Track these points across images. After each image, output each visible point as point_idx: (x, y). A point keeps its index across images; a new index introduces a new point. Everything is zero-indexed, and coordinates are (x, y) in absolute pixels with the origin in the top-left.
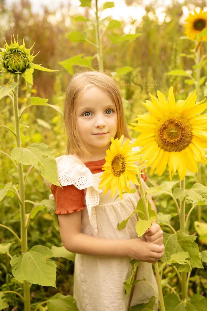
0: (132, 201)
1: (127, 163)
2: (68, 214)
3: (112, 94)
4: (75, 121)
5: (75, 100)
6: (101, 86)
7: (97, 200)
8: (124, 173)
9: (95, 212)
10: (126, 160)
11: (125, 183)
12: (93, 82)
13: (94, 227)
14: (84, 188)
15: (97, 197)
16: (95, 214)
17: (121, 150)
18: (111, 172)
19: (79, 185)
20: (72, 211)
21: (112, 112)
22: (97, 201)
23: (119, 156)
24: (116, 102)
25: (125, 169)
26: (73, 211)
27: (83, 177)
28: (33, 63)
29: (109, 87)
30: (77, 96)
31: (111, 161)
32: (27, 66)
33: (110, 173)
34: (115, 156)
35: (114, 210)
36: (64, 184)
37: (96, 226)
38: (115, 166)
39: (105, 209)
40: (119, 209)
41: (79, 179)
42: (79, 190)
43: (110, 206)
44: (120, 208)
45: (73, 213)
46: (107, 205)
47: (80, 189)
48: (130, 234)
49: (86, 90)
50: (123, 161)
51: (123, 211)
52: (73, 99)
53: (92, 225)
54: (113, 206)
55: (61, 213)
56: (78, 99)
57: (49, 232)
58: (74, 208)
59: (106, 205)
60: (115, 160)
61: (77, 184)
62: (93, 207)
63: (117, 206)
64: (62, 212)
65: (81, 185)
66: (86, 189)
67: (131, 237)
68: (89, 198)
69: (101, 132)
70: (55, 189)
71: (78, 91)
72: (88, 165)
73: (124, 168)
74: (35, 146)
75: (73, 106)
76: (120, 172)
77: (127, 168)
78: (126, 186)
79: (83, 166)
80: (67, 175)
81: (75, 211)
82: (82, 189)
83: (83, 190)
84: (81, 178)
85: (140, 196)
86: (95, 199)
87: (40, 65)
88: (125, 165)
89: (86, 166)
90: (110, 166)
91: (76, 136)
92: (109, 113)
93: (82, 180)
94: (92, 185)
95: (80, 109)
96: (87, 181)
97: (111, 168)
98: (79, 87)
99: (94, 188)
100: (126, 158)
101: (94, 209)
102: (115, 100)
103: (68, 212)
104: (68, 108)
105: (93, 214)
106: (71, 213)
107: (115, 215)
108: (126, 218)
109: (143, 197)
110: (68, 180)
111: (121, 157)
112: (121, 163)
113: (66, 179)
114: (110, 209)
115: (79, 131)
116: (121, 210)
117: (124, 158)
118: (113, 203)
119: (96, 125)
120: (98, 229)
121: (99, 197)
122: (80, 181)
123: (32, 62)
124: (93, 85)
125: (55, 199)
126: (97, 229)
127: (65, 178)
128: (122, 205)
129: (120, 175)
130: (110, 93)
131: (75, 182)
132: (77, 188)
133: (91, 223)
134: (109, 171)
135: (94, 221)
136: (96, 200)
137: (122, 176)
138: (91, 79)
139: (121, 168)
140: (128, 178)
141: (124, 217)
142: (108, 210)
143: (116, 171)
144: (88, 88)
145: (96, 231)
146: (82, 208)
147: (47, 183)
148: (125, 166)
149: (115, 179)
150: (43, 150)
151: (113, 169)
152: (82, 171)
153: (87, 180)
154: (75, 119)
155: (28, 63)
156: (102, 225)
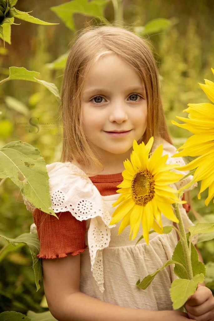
0: (164, 244)
1: (158, 185)
2: (57, 260)
3: (140, 70)
4: (79, 108)
5: (81, 76)
6: (124, 54)
7: (107, 240)
8: (153, 200)
9: (101, 258)
10: (157, 179)
11: (154, 217)
12: (111, 47)
13: (99, 283)
14: (85, 219)
15: (107, 235)
16: (102, 261)
17: (149, 163)
18: (131, 197)
19: (78, 212)
20: (64, 255)
21: (139, 98)
22: (106, 242)
23: (145, 173)
24: (147, 82)
25: (155, 194)
26: (67, 254)
27: (86, 200)
28: (16, 8)
29: (138, 56)
30: (83, 69)
31: (132, 179)
32: (6, 14)
33: (129, 200)
34: (139, 172)
35: (133, 257)
36: (55, 210)
37: (103, 282)
38: (138, 189)
39: (118, 254)
40: (141, 257)
41: (79, 203)
42: (79, 221)
43: (127, 250)
44: (144, 254)
45: (65, 257)
46: (123, 249)
47: (80, 219)
48: (156, 299)
49: (99, 60)
50: (151, 181)
51: (147, 260)
52: (77, 73)
53: (96, 279)
54: (132, 251)
55: (45, 256)
56: (85, 74)
57: (19, 284)
58: (69, 250)
59: (120, 248)
60: (139, 179)
61: (75, 211)
62: (98, 251)
63: (138, 251)
64: (48, 255)
65: (82, 213)
66: (90, 220)
67: (157, 303)
68: (94, 236)
69: (119, 130)
70: (39, 215)
71: (85, 60)
72: (95, 180)
73: (152, 192)
74: (13, 147)
75: (77, 85)
76: (147, 199)
77: (157, 193)
78: (155, 222)
79: (88, 183)
80: (61, 195)
81: (69, 254)
82: (83, 219)
83: (84, 222)
84: (82, 202)
85: (179, 238)
86: (103, 237)
87: (28, 13)
88: (154, 188)
89: (93, 182)
90: (130, 188)
91: (79, 134)
92: (135, 99)
93: (84, 205)
94: (99, 214)
95: (88, 90)
96: (91, 208)
97: (130, 191)
98: (88, 53)
99: (103, 219)
100: (158, 175)
101: (101, 253)
102: (146, 79)
103: (57, 256)
104: (69, 86)
105: (98, 262)
106: (62, 259)
107: (134, 266)
108: (152, 272)
109: (183, 240)
110: (61, 203)
111: (148, 174)
112: (148, 183)
113: (58, 202)
114: (127, 255)
115: (83, 124)
116: (144, 257)
117: (153, 176)
118: (132, 246)
119: (112, 118)
120: (105, 287)
121: (109, 235)
122: (81, 206)
123: (14, 6)
124: (110, 52)
125: (39, 233)
126: (103, 286)
127: (57, 200)
128: (147, 251)
129: (145, 203)
130: (137, 66)
131: (73, 207)
132: (74, 218)
133: (94, 276)
134: (128, 195)
135: (100, 273)
136: (104, 240)
137: (149, 204)
138: (109, 42)
139: (147, 191)
140: (158, 209)
141: (148, 271)
142: (123, 257)
143: (139, 196)
144: (103, 57)
145: (102, 289)
146: (81, 251)
147: (28, 206)
148: (155, 190)
149: (138, 210)
150: (27, 154)
151: (135, 192)
152: (86, 190)
153: (92, 206)
154: (79, 105)
155: (9, 7)
156: (112, 280)
